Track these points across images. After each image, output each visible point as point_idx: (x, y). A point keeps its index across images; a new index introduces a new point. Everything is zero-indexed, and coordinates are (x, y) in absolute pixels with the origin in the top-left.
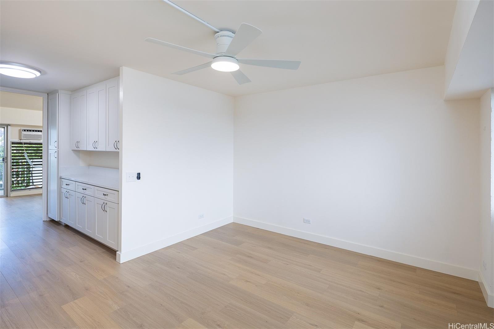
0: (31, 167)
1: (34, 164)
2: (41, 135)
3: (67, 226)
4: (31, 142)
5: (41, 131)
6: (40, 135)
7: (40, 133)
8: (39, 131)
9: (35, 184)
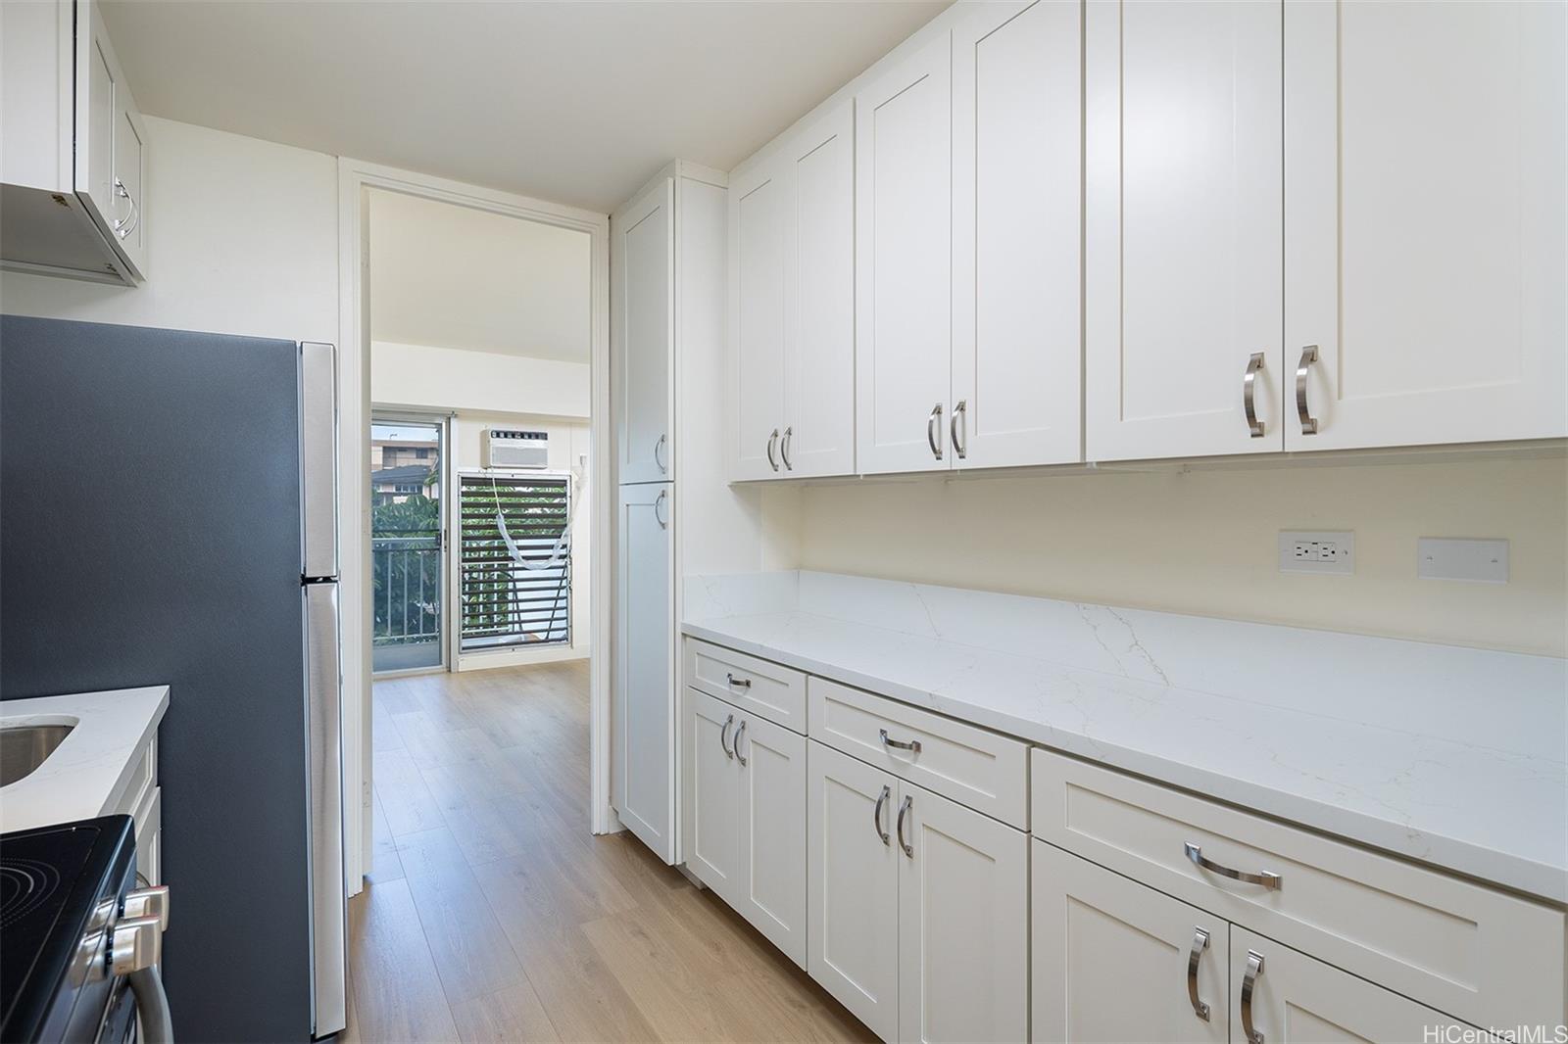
0: (517, 565)
1: (523, 557)
2: (544, 451)
3: (707, 895)
4: (515, 477)
5: (544, 436)
6: (541, 450)
7: (538, 443)
8: (537, 436)
9: (526, 627)
